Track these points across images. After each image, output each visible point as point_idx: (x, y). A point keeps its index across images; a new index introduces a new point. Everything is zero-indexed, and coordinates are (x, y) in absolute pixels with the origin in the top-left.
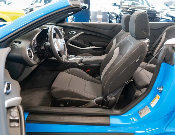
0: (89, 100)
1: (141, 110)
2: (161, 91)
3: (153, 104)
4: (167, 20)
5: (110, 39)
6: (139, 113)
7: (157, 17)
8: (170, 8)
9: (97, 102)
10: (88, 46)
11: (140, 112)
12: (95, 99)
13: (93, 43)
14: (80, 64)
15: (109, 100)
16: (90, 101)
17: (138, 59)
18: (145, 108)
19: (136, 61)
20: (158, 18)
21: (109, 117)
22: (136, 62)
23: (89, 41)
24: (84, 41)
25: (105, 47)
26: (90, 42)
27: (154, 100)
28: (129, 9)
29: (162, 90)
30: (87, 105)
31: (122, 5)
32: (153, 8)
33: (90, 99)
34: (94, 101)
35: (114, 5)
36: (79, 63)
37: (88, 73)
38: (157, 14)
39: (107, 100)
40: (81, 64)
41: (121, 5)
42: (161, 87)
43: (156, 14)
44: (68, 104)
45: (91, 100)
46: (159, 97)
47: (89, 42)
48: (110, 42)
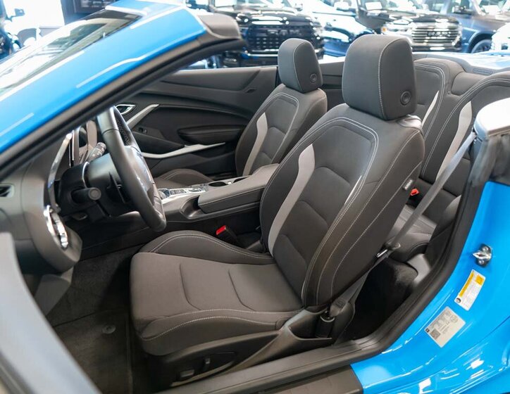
0: (273, 330)
1: (433, 324)
2: (487, 262)
3: (466, 300)
4: (333, 41)
5: (244, 115)
6: (429, 333)
7: (316, 34)
8: (338, 9)
9: (297, 330)
10: (180, 145)
11: (431, 331)
12: (286, 321)
13: (192, 134)
14: (191, 216)
15: (335, 317)
16: (274, 333)
17: (411, 181)
18: (445, 316)
19: (406, 188)
20: (318, 38)
21: (351, 368)
22: (403, 189)
23: (178, 130)
24: (162, 133)
25: (231, 143)
26: (183, 131)
27: (466, 288)
28: (238, 15)
29: (488, 257)
30: (269, 347)
31: (216, 5)
32: (299, 9)
33: (272, 326)
34: (286, 328)
35: (190, 5)
36: (188, 211)
37: (223, 237)
38: (314, 29)
39: (328, 320)
40: (195, 212)
41: (210, 5)
42: (484, 249)
43: (313, 27)
44: (208, 363)
45: (276, 328)
46: (479, 278)
47: (179, 133)
48: (246, 126)
